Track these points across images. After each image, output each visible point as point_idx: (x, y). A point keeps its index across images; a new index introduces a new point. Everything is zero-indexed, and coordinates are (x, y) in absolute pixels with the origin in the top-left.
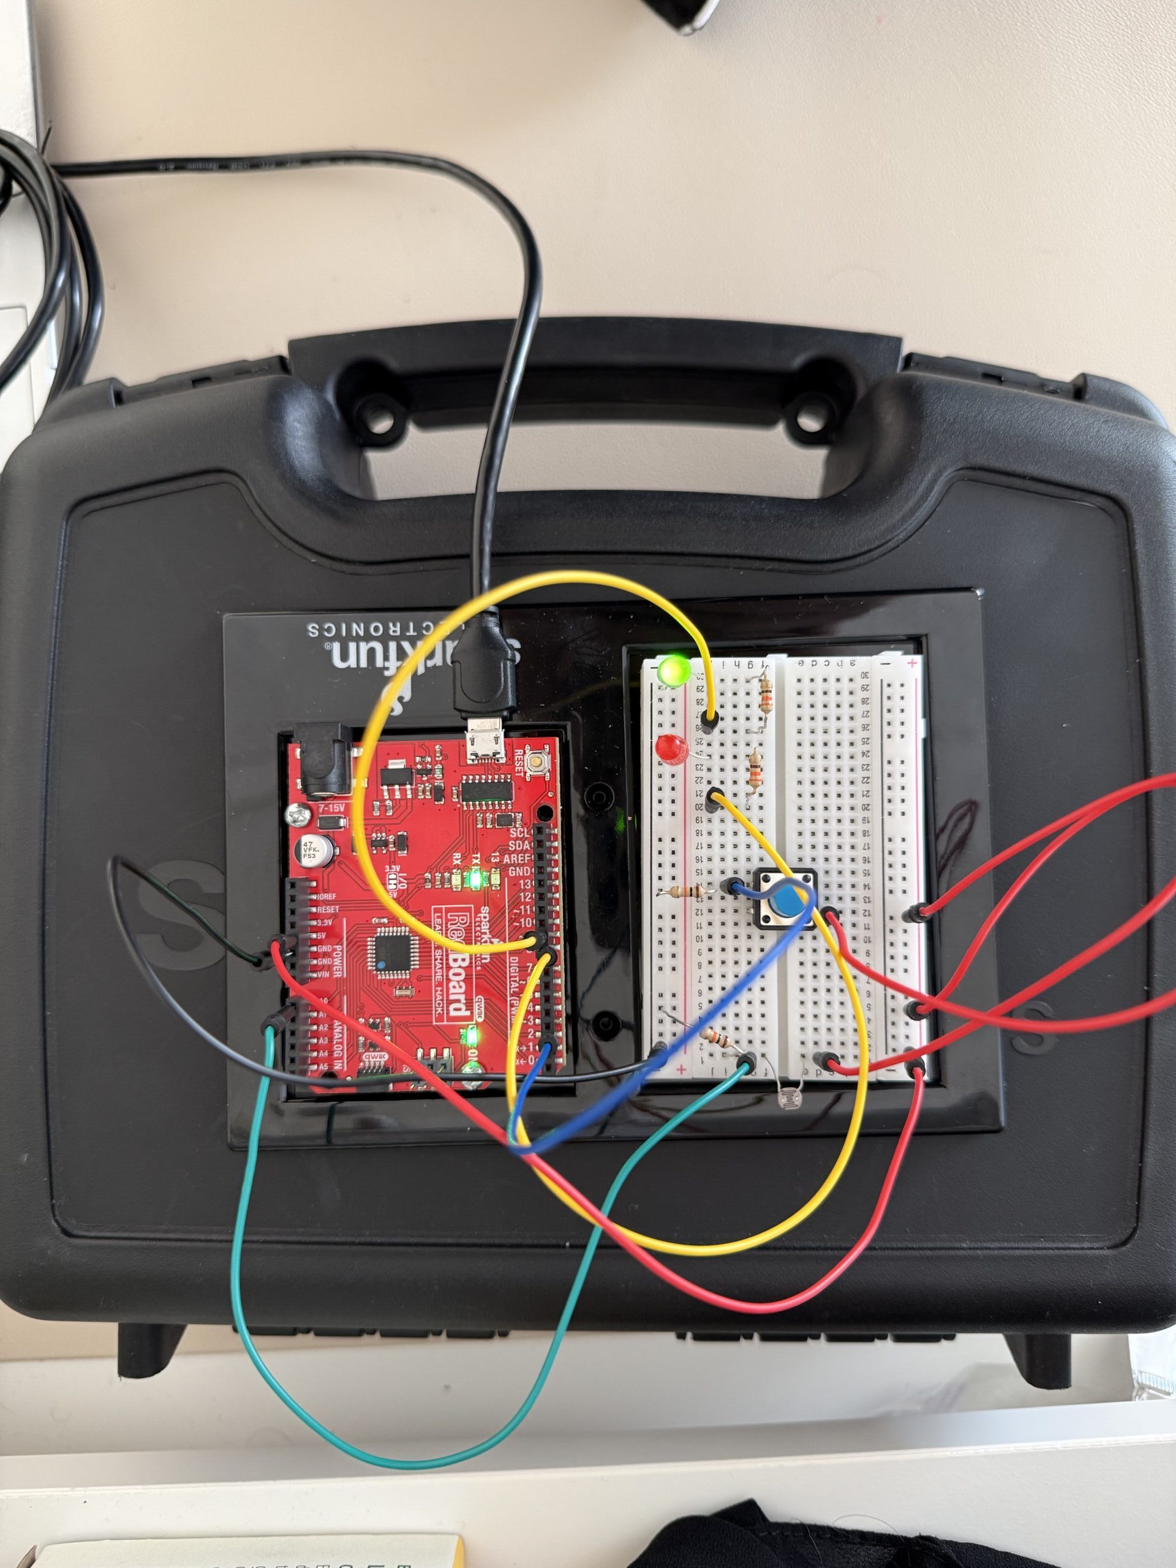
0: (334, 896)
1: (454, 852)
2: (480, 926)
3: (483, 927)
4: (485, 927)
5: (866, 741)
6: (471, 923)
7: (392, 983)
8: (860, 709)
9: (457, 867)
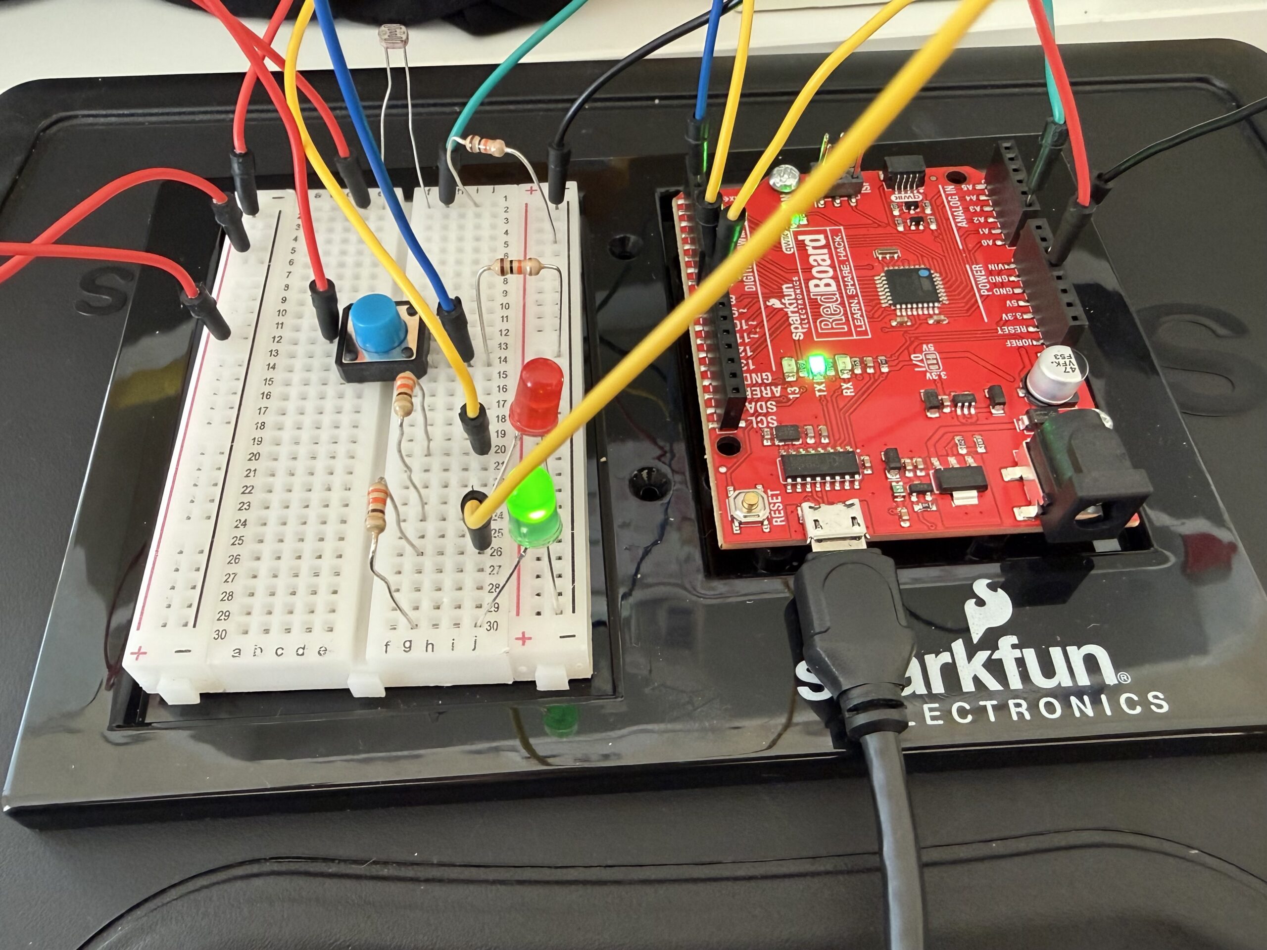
0: (1009, 343)
1: (853, 397)
2: (802, 320)
3: (798, 318)
6: (815, 322)
9: (846, 381)
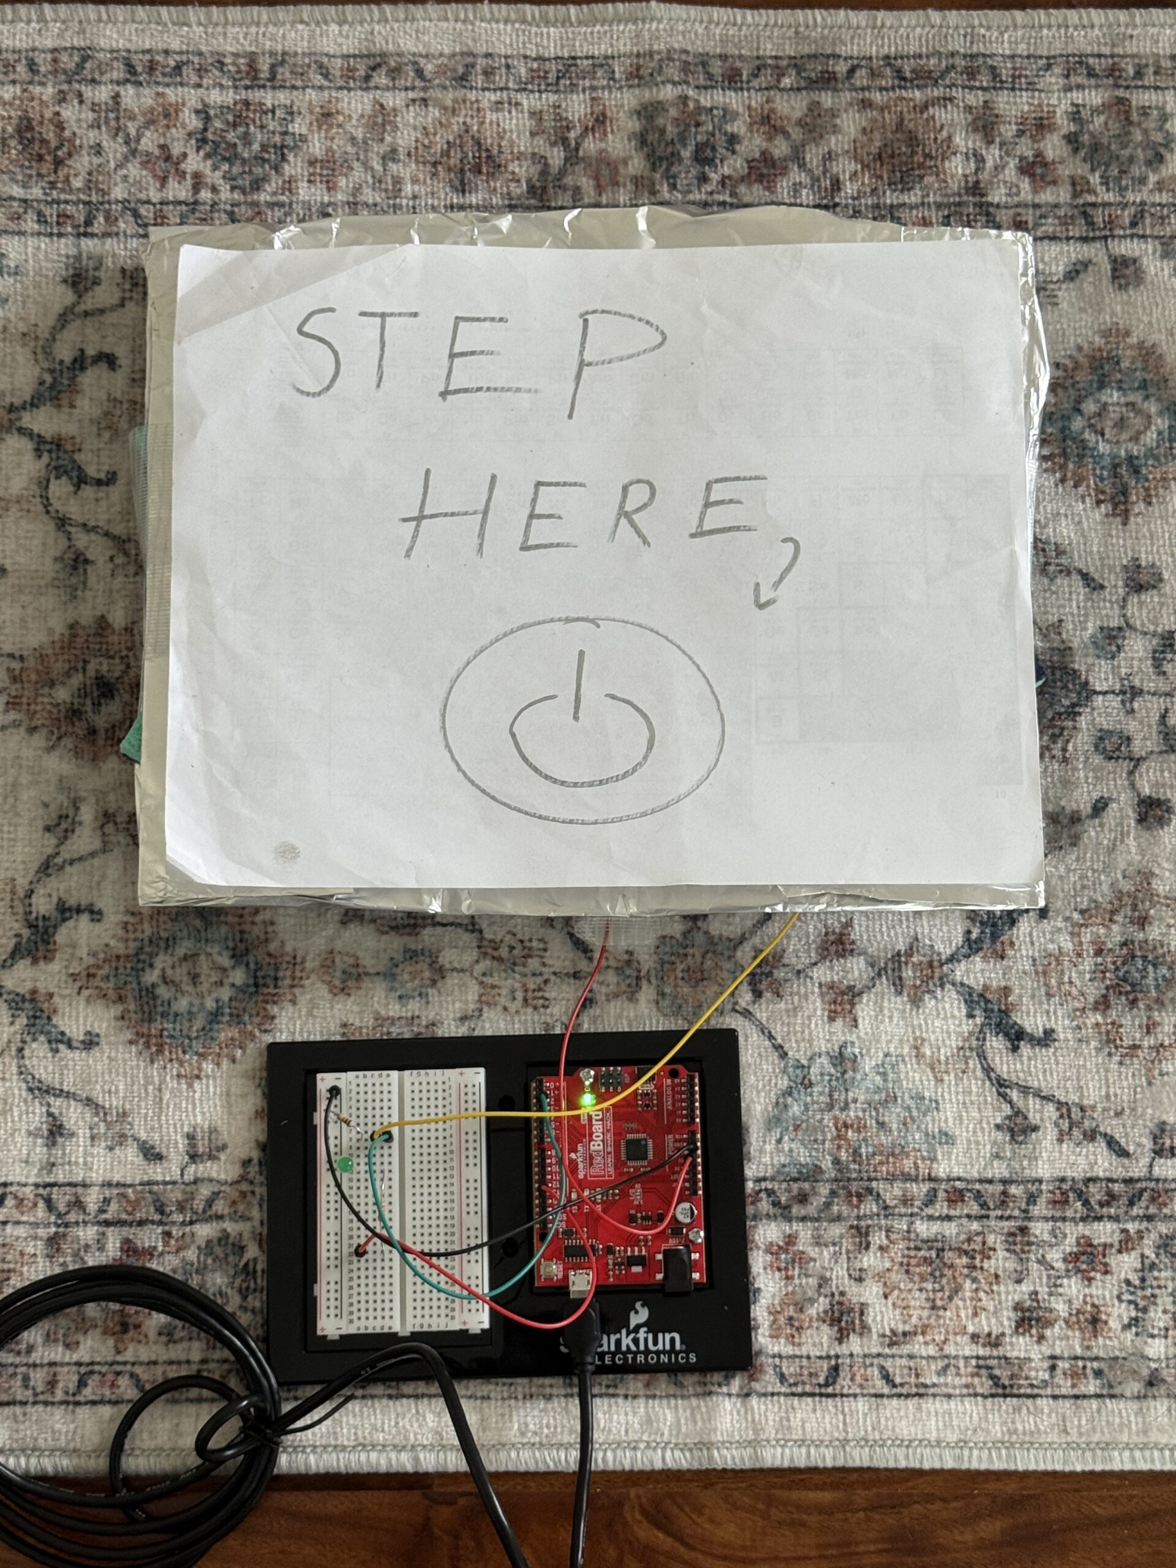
4: (581, 1166)
5: (351, 1279)
7: (638, 1132)
8: (354, 1300)
